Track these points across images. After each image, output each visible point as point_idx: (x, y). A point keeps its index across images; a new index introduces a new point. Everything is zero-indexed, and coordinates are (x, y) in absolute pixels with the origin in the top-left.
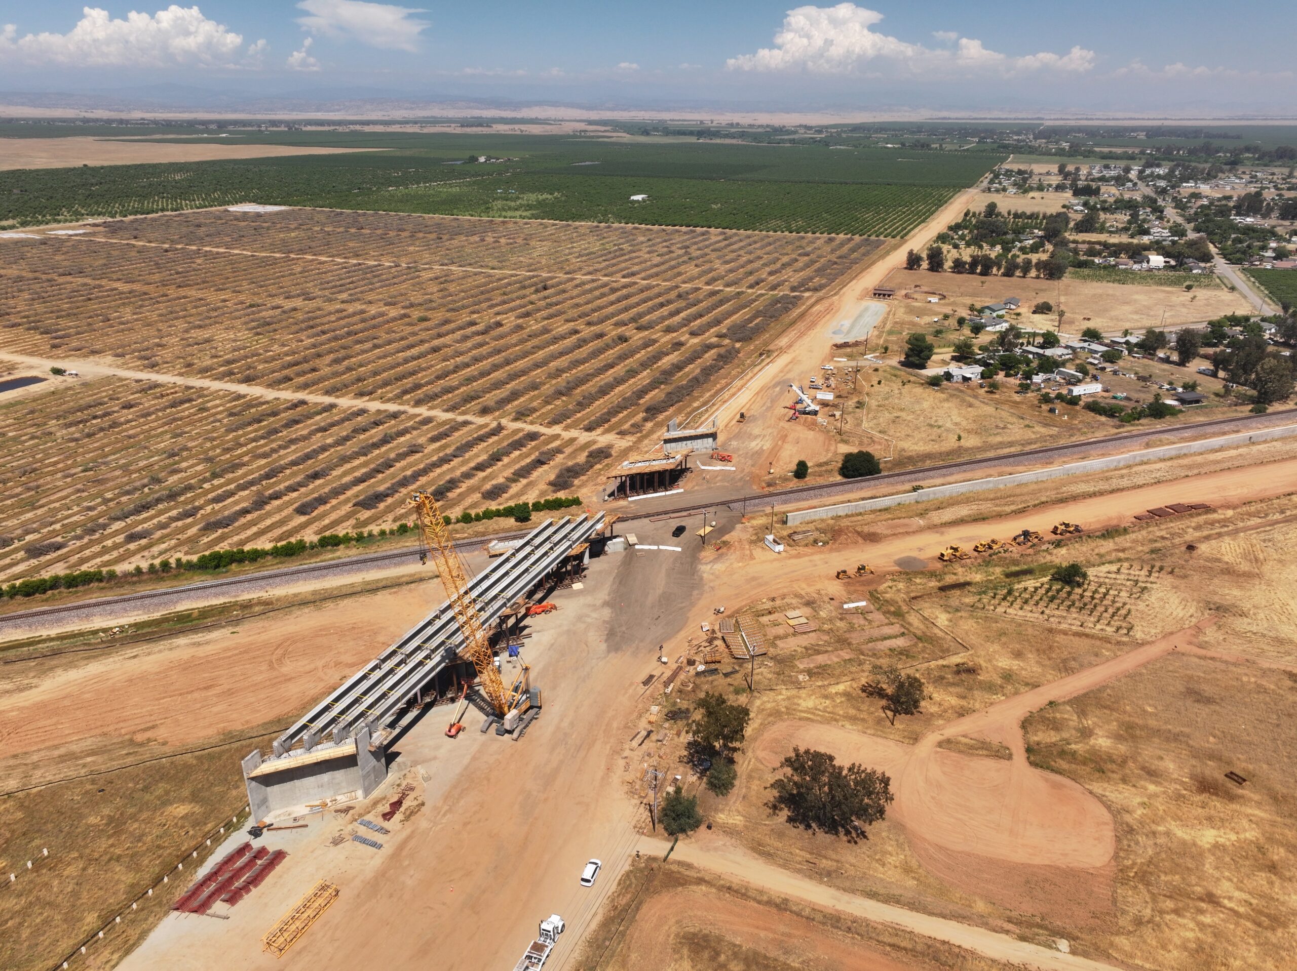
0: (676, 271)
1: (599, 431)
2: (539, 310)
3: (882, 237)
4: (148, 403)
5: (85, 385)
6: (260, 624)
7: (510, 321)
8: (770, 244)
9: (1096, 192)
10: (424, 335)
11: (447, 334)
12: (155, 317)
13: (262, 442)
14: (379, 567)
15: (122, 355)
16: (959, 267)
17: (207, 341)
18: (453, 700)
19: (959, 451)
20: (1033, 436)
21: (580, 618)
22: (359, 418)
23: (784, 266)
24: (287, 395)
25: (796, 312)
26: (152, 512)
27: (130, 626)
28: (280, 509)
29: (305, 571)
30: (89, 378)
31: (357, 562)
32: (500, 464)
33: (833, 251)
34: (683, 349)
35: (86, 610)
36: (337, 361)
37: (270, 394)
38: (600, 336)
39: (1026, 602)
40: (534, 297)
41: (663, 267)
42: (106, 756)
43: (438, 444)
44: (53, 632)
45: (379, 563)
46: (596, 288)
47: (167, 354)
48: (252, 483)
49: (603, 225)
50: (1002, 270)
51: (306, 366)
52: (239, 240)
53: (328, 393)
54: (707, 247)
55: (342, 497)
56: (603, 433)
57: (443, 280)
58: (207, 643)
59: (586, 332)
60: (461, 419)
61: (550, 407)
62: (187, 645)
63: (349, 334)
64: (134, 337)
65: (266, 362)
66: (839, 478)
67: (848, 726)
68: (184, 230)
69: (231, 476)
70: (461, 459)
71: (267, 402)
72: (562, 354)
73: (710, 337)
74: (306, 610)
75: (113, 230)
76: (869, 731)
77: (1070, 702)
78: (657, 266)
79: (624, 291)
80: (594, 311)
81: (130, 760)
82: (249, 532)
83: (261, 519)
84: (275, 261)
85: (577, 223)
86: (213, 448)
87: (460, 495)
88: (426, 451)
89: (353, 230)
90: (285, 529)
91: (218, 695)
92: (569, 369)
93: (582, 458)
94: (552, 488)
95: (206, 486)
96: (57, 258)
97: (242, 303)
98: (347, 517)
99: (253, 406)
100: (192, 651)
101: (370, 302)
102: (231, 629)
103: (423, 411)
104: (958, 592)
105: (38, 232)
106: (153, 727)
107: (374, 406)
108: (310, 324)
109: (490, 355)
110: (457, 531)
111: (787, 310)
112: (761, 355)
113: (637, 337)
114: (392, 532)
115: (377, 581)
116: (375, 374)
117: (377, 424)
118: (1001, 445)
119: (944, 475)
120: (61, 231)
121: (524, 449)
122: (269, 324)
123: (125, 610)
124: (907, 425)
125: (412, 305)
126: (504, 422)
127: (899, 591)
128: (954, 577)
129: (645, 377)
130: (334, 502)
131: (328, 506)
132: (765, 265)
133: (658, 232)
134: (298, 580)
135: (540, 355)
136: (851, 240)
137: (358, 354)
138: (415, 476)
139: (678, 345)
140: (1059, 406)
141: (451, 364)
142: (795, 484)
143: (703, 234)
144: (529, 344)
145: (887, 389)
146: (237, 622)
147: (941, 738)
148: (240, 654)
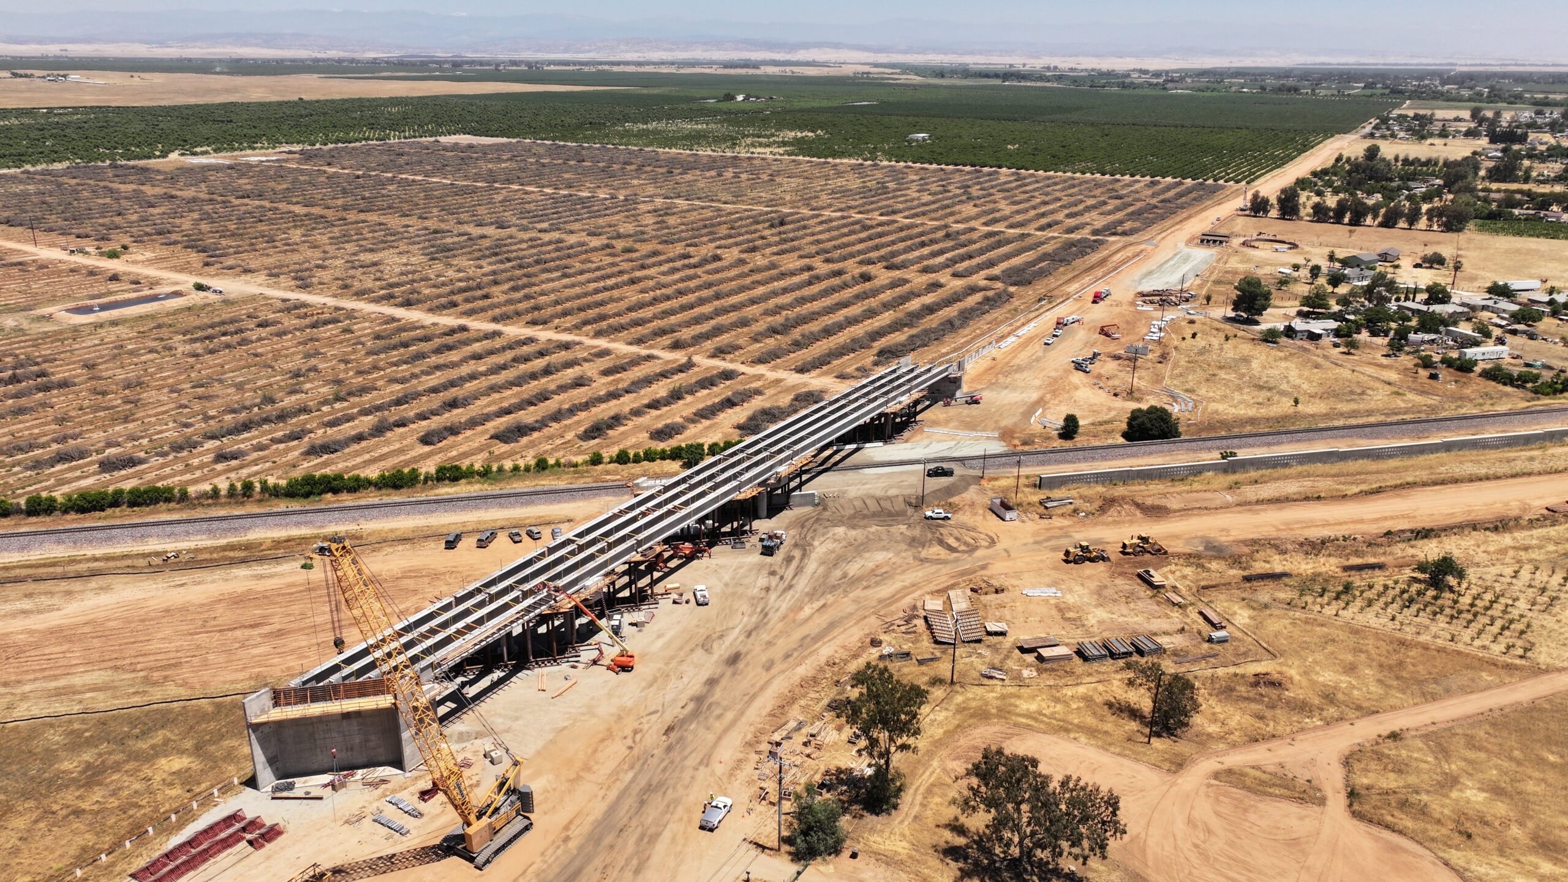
0: (948, 210)
1: (814, 373)
2: (769, 245)
3: (1221, 182)
4: (289, 321)
5: (227, 302)
7: (733, 254)
8: (1074, 186)
9: (1522, 139)
10: (625, 266)
11: (654, 265)
12: (325, 239)
13: (405, 367)
14: (501, 506)
15: (277, 275)
16: (1320, 214)
17: (375, 264)
19: (1296, 417)
20: (1403, 405)
22: (525, 348)
23: (1088, 209)
24: (448, 320)
25: (1094, 258)
26: (254, 433)
27: (189, 551)
28: (402, 437)
29: (410, 503)
30: (232, 297)
31: (476, 498)
32: (681, 402)
33: (1153, 196)
34: (940, 291)
35: (142, 530)
36: (514, 289)
37: (428, 319)
38: (838, 273)
39: (1370, 604)
40: (767, 233)
41: (933, 207)
42: (109, 693)
43: (611, 378)
44: (99, 552)
45: (502, 500)
46: (844, 226)
47: (326, 276)
48: (378, 408)
49: (869, 162)
50: (1380, 219)
51: (479, 293)
52: (440, 169)
53: (495, 320)
54: (992, 187)
55: (480, 428)
56: (819, 376)
57: (662, 213)
58: (271, 576)
59: (822, 268)
60: (644, 352)
61: (758, 345)
62: (246, 577)
63: (537, 262)
64: (296, 257)
65: (434, 286)
66: (1122, 441)
67: (1083, 739)
68: (385, 158)
69: (357, 399)
70: (634, 395)
71: (423, 327)
72: (785, 291)
73: (978, 279)
74: (400, 548)
75: (307, 156)
76: (1112, 749)
77: (1426, 737)
78: (924, 205)
79: (879, 229)
80: (836, 248)
81: (136, 700)
82: (359, 460)
83: (377, 446)
84: (475, 190)
85: (838, 161)
86: (346, 371)
87: (622, 433)
88: (594, 385)
89: (572, 163)
90: (402, 458)
91: (265, 636)
92: (790, 306)
93: (785, 400)
94: (738, 432)
95: (325, 409)
96: (241, 181)
97: (426, 229)
98: (480, 450)
99: (405, 330)
100: (251, 584)
101: (572, 232)
103: (602, 343)
104: (1271, 584)
105: (230, 158)
106: (175, 665)
107: (544, 335)
108: (496, 251)
109: (699, 288)
110: (608, 473)
111: (1083, 254)
112: (1040, 300)
113: (883, 277)
114: (527, 469)
116: (557, 303)
117: (541, 354)
118: (1354, 414)
119: (1269, 444)
120: (253, 157)
121: (715, 389)
122: (449, 250)
123: (188, 533)
124: (1226, 385)
125: (619, 236)
126: (696, 359)
127: (1184, 577)
128: (1268, 566)
129: (886, 318)
130: (469, 433)
131: (461, 437)
132: (1063, 207)
133: (935, 171)
134: (399, 514)
135: (760, 290)
136: (1181, 183)
137: (543, 282)
138: (572, 411)
139: (936, 286)
140: (1444, 373)
141: (648, 297)
142: (1058, 443)
143: (990, 174)
144: (748, 281)
145: (1203, 343)
147: (1219, 767)
148: (305, 591)
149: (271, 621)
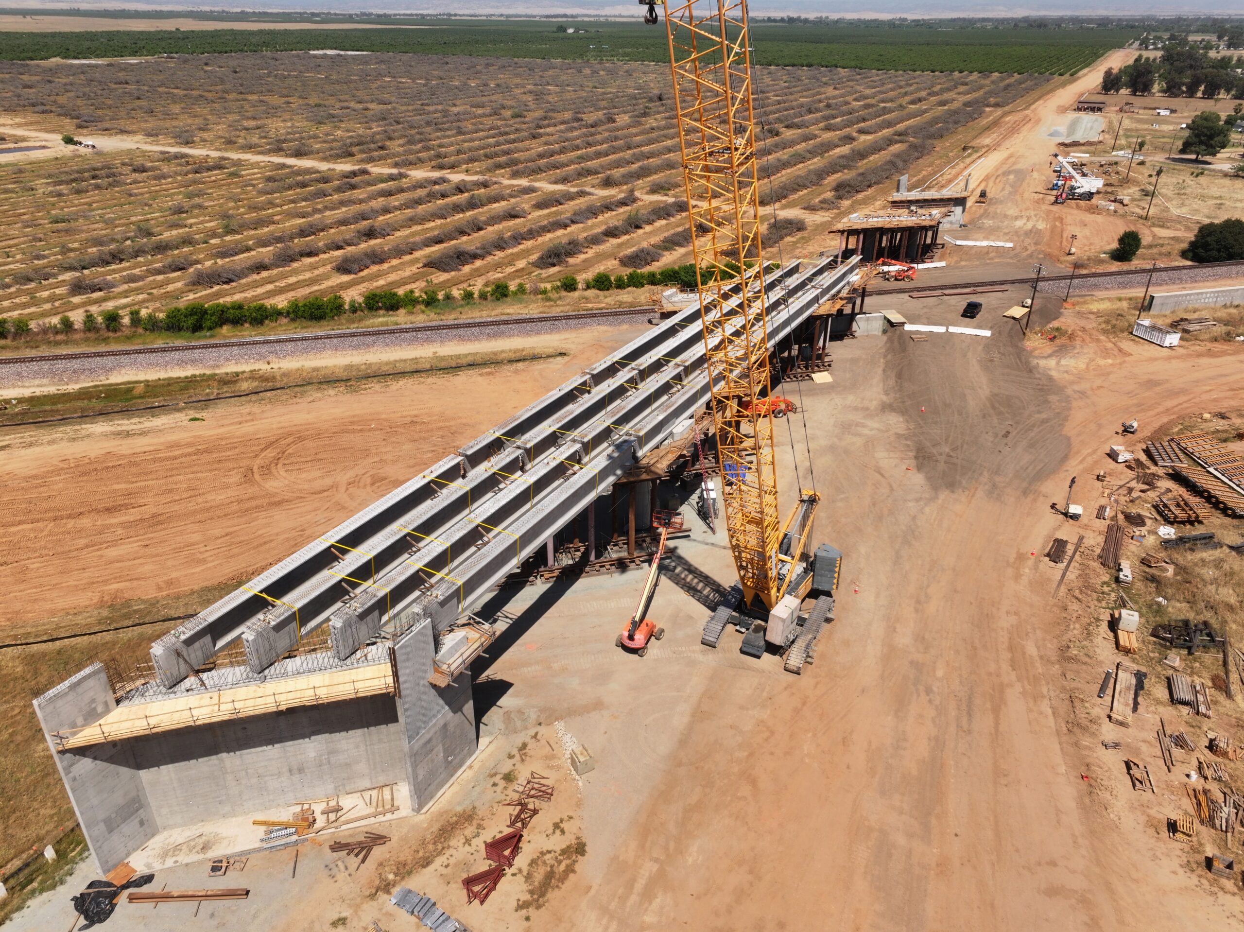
0: (812, 92)
1: (777, 205)
2: (659, 113)
3: (1046, 76)
4: (169, 168)
6: (246, 409)
8: (914, 78)
10: (520, 126)
11: (548, 126)
12: (205, 111)
15: (155, 135)
16: (1173, 88)
18: (622, 566)
21: (846, 428)
22: (438, 186)
23: (943, 91)
25: (986, 120)
26: (125, 264)
27: (20, 401)
28: (312, 267)
29: (336, 336)
30: (107, 149)
31: (424, 329)
32: (640, 231)
33: (994, 83)
34: (857, 143)
36: (410, 143)
37: (324, 166)
40: (649, 105)
41: (794, 90)
43: (546, 211)
45: (462, 331)
47: (208, 135)
48: (279, 240)
50: (1234, 92)
51: (373, 146)
52: (314, 69)
53: (396, 165)
54: (840, 79)
55: (407, 258)
57: (538, 93)
60: (574, 189)
63: (429, 124)
64: (176, 123)
65: (325, 142)
69: (253, 232)
70: (581, 225)
71: (318, 172)
73: (887, 135)
75: (184, 60)
78: (787, 88)
83: (282, 276)
84: (350, 81)
86: (237, 208)
88: (530, 217)
90: (316, 288)
95: (213, 241)
97: (308, 104)
98: (414, 278)
99: (300, 175)
100: (111, 445)
102: (192, 414)
103: (524, 182)
105: (109, 61)
107: (456, 177)
108: (383, 117)
109: (605, 141)
110: (589, 299)
111: (971, 119)
112: (965, 149)
113: (789, 134)
114: (484, 296)
115: (458, 357)
116: (460, 153)
117: (459, 191)
120: (133, 61)
121: (672, 219)
122: (334, 118)
125: (503, 108)
126: (637, 194)
130: (395, 262)
131: (386, 266)
132: (918, 90)
133: (777, 70)
136: (1011, 76)
137: (439, 139)
138: (516, 240)
139: (849, 140)
141: (555, 147)
142: (1116, 266)
143: (830, 71)
146: (207, 402)
148: (195, 454)
149: (142, 501)
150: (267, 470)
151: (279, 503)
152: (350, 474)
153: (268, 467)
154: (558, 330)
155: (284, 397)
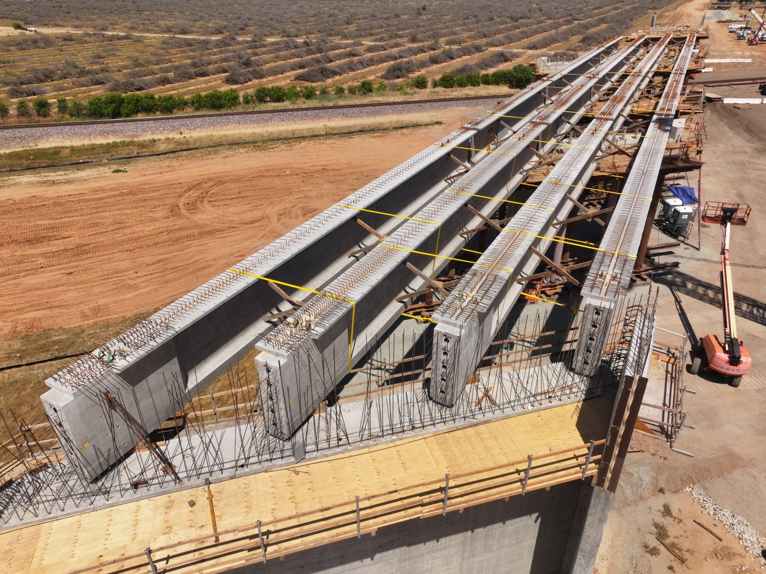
5: (41, 35)
6: (165, 163)
15: (80, 27)
26: (56, 82)
28: (206, 82)
29: (237, 114)
37: (202, 38)
45: (345, 110)
55: (282, 75)
74: (242, 151)
88: (366, 55)
90: (214, 90)
100: (36, 191)
102: (115, 167)
146: (127, 160)
148: (119, 195)
149: (65, 234)
150: (192, 206)
151: (212, 232)
152: (278, 208)
153: (194, 203)
154: (426, 110)
155: (199, 155)
